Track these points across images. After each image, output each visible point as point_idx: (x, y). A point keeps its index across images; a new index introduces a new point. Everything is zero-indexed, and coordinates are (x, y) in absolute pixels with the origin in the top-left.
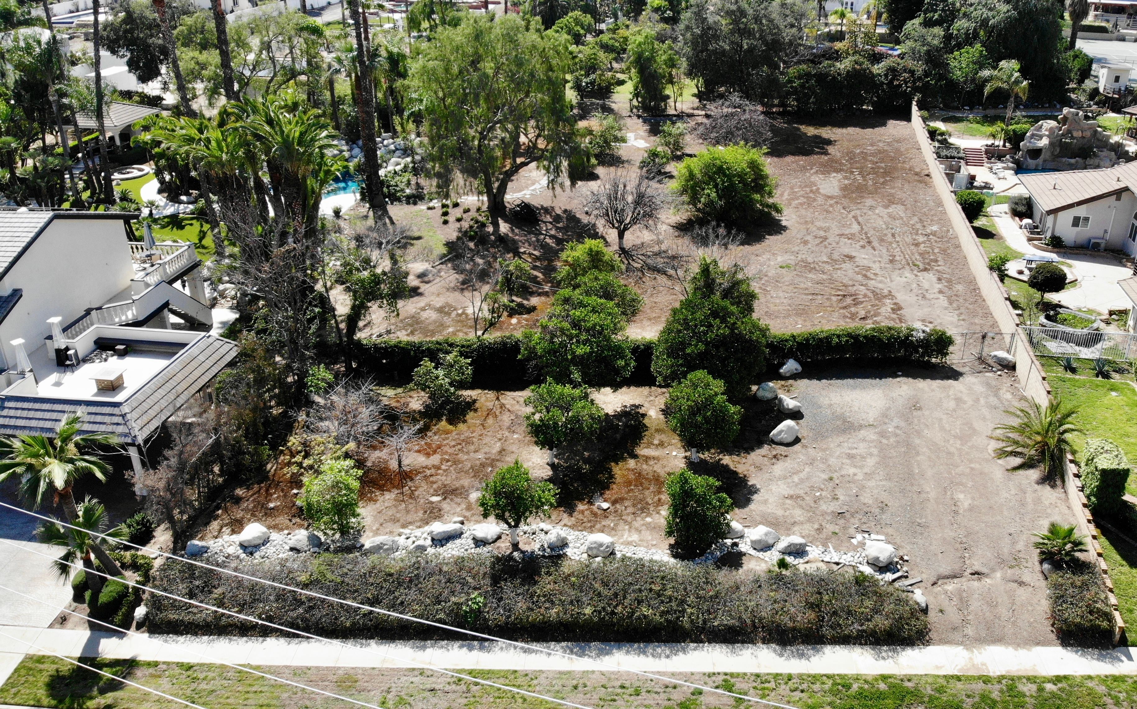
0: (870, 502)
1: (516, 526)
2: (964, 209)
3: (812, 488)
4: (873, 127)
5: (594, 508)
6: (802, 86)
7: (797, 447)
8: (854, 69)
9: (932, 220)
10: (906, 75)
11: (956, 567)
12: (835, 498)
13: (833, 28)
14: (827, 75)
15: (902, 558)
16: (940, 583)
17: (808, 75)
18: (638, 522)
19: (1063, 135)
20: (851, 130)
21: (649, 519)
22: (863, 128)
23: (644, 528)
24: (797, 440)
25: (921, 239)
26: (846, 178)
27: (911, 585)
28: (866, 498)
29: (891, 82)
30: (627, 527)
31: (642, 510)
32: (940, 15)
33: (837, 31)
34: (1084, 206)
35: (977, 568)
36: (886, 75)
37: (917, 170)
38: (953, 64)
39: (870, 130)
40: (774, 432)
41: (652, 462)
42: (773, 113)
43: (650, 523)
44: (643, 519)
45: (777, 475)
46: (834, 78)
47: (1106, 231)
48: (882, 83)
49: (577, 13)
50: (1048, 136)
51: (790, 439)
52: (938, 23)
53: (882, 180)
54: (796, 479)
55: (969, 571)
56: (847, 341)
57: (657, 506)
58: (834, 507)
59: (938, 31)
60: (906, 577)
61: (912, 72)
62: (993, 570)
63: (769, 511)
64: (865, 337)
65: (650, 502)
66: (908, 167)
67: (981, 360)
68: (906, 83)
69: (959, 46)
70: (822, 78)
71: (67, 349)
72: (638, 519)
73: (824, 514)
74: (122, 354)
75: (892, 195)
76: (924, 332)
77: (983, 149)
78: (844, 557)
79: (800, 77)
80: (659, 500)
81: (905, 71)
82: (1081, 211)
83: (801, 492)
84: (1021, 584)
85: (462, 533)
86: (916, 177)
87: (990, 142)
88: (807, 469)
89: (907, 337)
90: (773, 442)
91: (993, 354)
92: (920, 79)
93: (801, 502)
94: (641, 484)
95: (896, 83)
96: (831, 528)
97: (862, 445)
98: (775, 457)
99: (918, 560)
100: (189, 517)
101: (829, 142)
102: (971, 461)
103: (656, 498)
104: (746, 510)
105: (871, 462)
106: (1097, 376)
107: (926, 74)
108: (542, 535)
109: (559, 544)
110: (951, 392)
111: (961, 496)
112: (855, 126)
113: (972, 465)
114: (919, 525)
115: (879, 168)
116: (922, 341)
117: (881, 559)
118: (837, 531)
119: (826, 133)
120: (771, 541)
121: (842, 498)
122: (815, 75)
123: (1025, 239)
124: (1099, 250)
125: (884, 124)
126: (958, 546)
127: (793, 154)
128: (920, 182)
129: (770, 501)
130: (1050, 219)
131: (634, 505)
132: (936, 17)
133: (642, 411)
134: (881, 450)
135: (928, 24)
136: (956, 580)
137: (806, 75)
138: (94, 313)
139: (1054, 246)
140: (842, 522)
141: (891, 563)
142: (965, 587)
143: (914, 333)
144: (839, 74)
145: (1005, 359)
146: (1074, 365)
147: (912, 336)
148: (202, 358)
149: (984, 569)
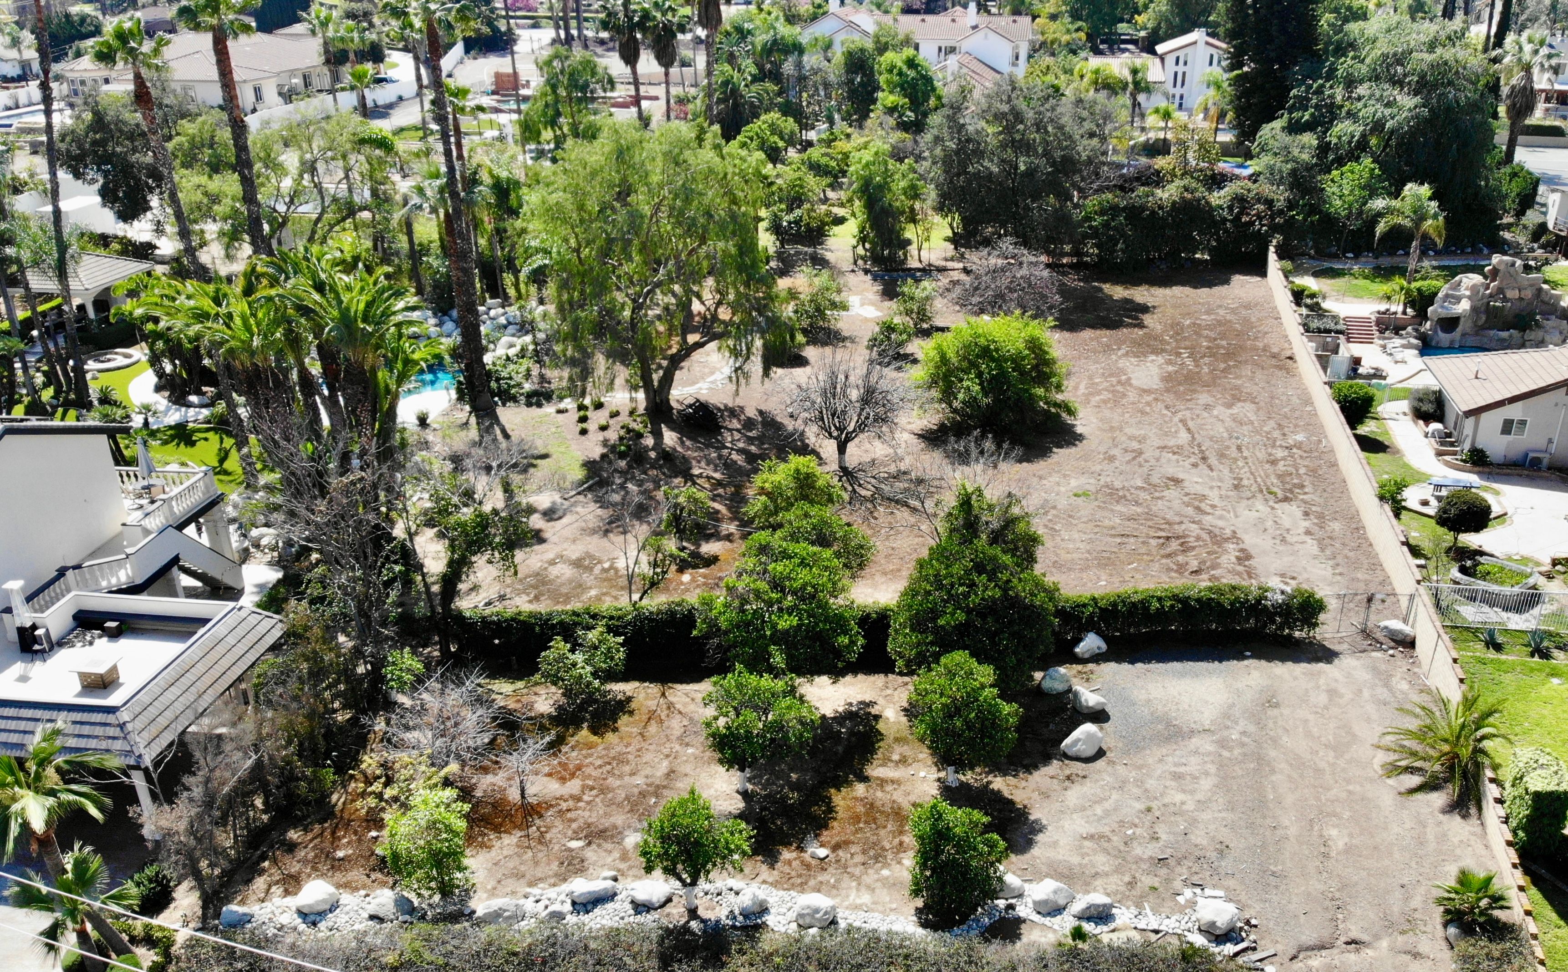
0: (1205, 842)
1: (694, 883)
2: (1343, 409)
3: (1122, 823)
4: (1210, 285)
5: (806, 856)
6: (1106, 225)
7: (1100, 763)
8: (1182, 198)
9: (1296, 426)
10: (1262, 207)
11: (1325, 934)
12: (1155, 838)
13: (1152, 135)
14: (1143, 208)
15: (1248, 923)
16: (1301, 956)
17: (1113, 210)
18: (870, 877)
19: (1491, 295)
20: (1178, 291)
21: (885, 872)
22: (1195, 287)
23: (879, 884)
24: (1100, 753)
25: (1280, 453)
26: (1169, 362)
27: (1261, 960)
28: (1199, 837)
29: (1238, 218)
30: (854, 884)
31: (876, 858)
32: (1312, 115)
33: (1157, 140)
34: (1519, 404)
35: (1355, 934)
36: (1230, 208)
37: (1275, 350)
38: (1331, 189)
39: (1205, 290)
40: (1067, 741)
41: (889, 788)
42: (1063, 265)
43: (887, 878)
44: (877, 872)
45: (1071, 805)
46: (1153, 212)
47: (1550, 441)
48: (1225, 220)
49: (774, 116)
50: (1469, 298)
51: (1091, 752)
52: (1309, 127)
53: (1222, 366)
54: (1099, 810)
55: (1343, 939)
56: (1172, 606)
57: (898, 852)
58: (1152, 850)
59: (1309, 139)
60: (1254, 949)
61: (1269, 203)
62: (1377, 937)
63: (1060, 857)
64: (1198, 600)
65: (888, 846)
66: (1260, 345)
67: (1366, 633)
68: (1260, 218)
69: (1340, 162)
70: (1134, 213)
71: (34, 627)
72: (870, 871)
73: (1138, 860)
74: (115, 635)
75: (1237, 388)
76: (1283, 592)
77: (1373, 318)
78: (1167, 921)
79: (1102, 213)
80: (901, 843)
81: (1259, 201)
82: (1514, 412)
83: (1106, 830)
84: (1416, 955)
85: (615, 894)
86: (1274, 362)
87: (1383, 307)
88: (1115, 796)
89: (1258, 601)
90: (1065, 756)
91: (1383, 624)
92: (1281, 212)
93: (1106, 845)
94: (875, 820)
95: (1245, 219)
96: (1147, 881)
97: (1193, 760)
98: (1068, 778)
99: (1271, 925)
100: (223, 871)
101: (1145, 309)
102: (1348, 781)
103: (897, 841)
104: (1027, 856)
105: (1206, 784)
106: (1532, 656)
107: (1291, 205)
108: (731, 897)
109: (756, 909)
110: (1322, 681)
111: (1334, 832)
112: (1183, 284)
113: (1351, 787)
114: (1273, 874)
115: (1219, 347)
116: (1280, 606)
117: (1219, 924)
118: (1156, 885)
119: (1141, 294)
120: (1062, 902)
121: (1164, 836)
122: (1124, 209)
123: (1432, 453)
124: (1539, 469)
125: (1227, 282)
126: (1328, 903)
127: (1093, 327)
128: (1280, 368)
129: (1061, 843)
130: (1470, 422)
131: (864, 852)
132: (1306, 117)
133: (874, 711)
134: (1221, 766)
135: (1294, 128)
136: (1324, 953)
137: (1111, 208)
138: (70, 574)
139: (1474, 464)
140: (1163, 872)
141: (1232, 930)
142: (1336, 962)
143: (1269, 595)
144: (1161, 207)
145: (1400, 632)
146: (1500, 639)
147: (1266, 598)
148: (231, 640)
149: (1364, 937)
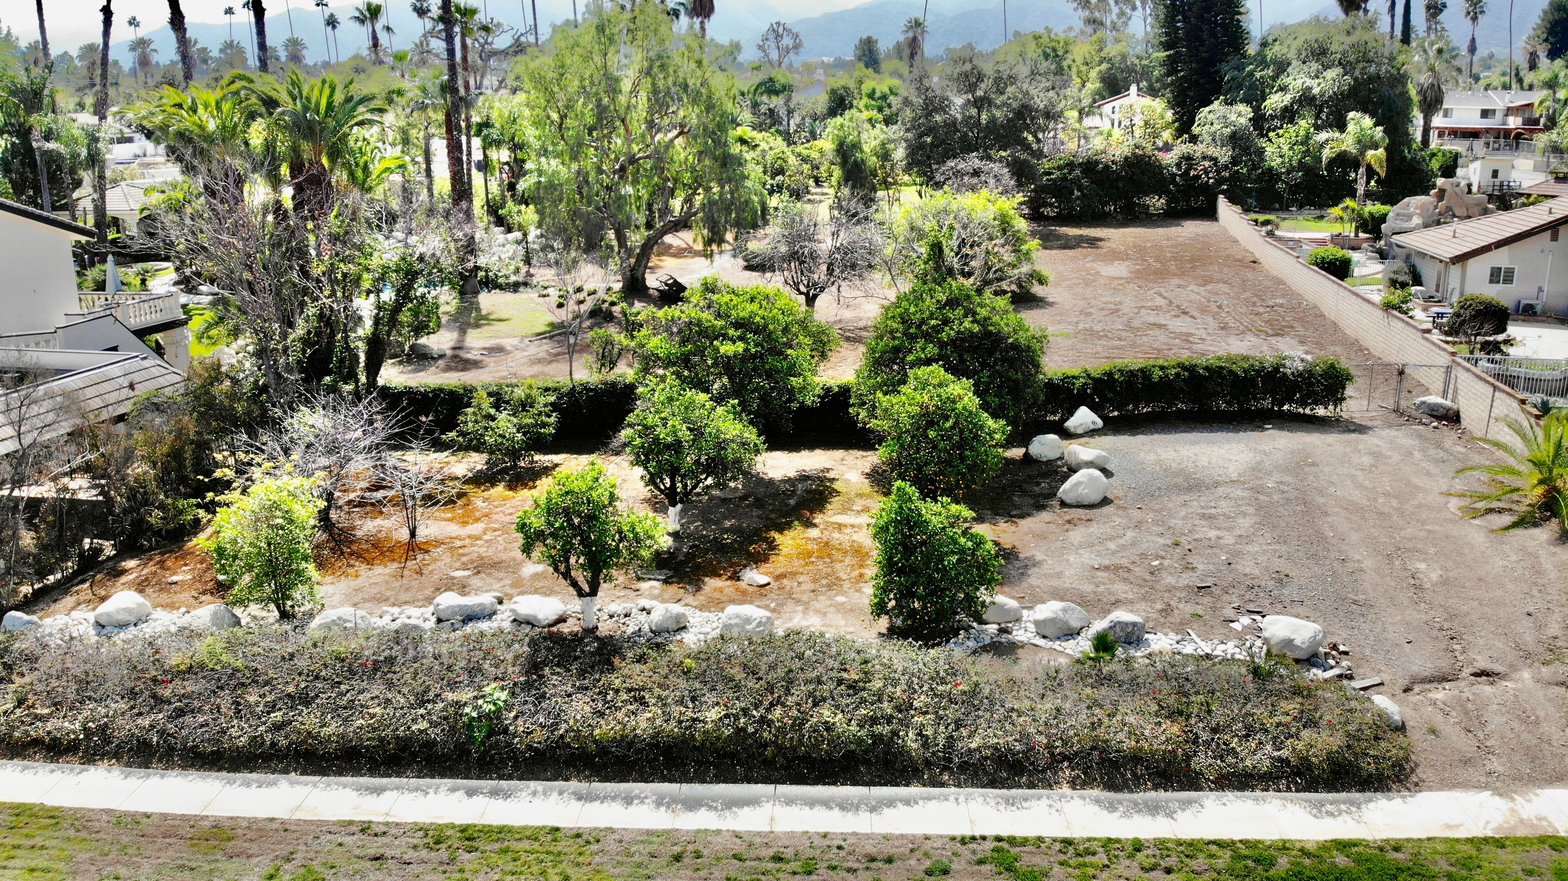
0: (1256, 572)
1: (593, 592)
2: (1322, 269)
3: (1143, 556)
5: (742, 584)
6: (1064, 178)
7: (1106, 510)
8: (1133, 154)
9: (1273, 295)
10: (1207, 163)
11: (1444, 664)
12: (1189, 567)
14: (1097, 163)
15: (1335, 647)
16: (1417, 689)
17: (1070, 166)
18: (821, 603)
19: (1440, 214)
20: (1135, 230)
21: (840, 599)
23: (831, 609)
24: (1105, 501)
25: (1262, 310)
26: (1135, 265)
27: (1364, 689)
28: (1246, 566)
29: (1187, 172)
30: (800, 608)
31: (829, 587)
34: (1505, 250)
35: (1482, 664)
36: (1178, 165)
37: (1238, 257)
38: (1270, 150)
39: (1161, 229)
40: (1067, 485)
41: (848, 531)
43: (843, 604)
44: (830, 598)
45: (1076, 542)
47: (1540, 290)
48: (1175, 175)
50: (1420, 215)
51: (1096, 498)
53: (1189, 266)
54: (1112, 546)
55: (1467, 671)
57: (857, 582)
58: (1186, 579)
59: (1245, 108)
60: (1350, 678)
61: (1215, 160)
62: (1513, 668)
63: (1067, 585)
65: (844, 577)
66: (1223, 254)
67: (1398, 411)
68: (1206, 173)
70: (1090, 167)
72: (821, 598)
73: (1170, 590)
75: (1208, 277)
76: (1302, 360)
77: (1328, 239)
78: (1223, 647)
79: (1059, 168)
80: (861, 575)
81: (1205, 159)
82: (1501, 258)
83: (1125, 562)
85: (495, 613)
86: (1239, 263)
87: (1335, 232)
88: (1130, 534)
89: (1276, 369)
90: (1063, 504)
91: (1418, 401)
92: (1225, 167)
93: (1126, 575)
95: (1193, 173)
96: (1189, 608)
97: (1223, 503)
98: (1069, 522)
99: (1368, 651)
102: (1424, 523)
103: (856, 573)
104: (1024, 585)
105: (1245, 524)
107: (1235, 161)
108: (643, 617)
109: (673, 626)
111: (1422, 566)
112: (1139, 227)
113: (1429, 527)
114: (1355, 602)
115: (1183, 256)
116: (1301, 374)
117: (1297, 642)
118: (1200, 612)
120: (1075, 624)
121: (1201, 567)
122: (1081, 165)
126: (1435, 633)
128: (1246, 267)
129: (1067, 573)
131: (815, 581)
134: (1259, 508)
136: (1447, 685)
137: (1068, 164)
140: (1207, 600)
141: (1315, 655)
142: (1467, 694)
143: (1288, 363)
145: (1440, 406)
147: (1284, 366)
149: (1497, 668)
